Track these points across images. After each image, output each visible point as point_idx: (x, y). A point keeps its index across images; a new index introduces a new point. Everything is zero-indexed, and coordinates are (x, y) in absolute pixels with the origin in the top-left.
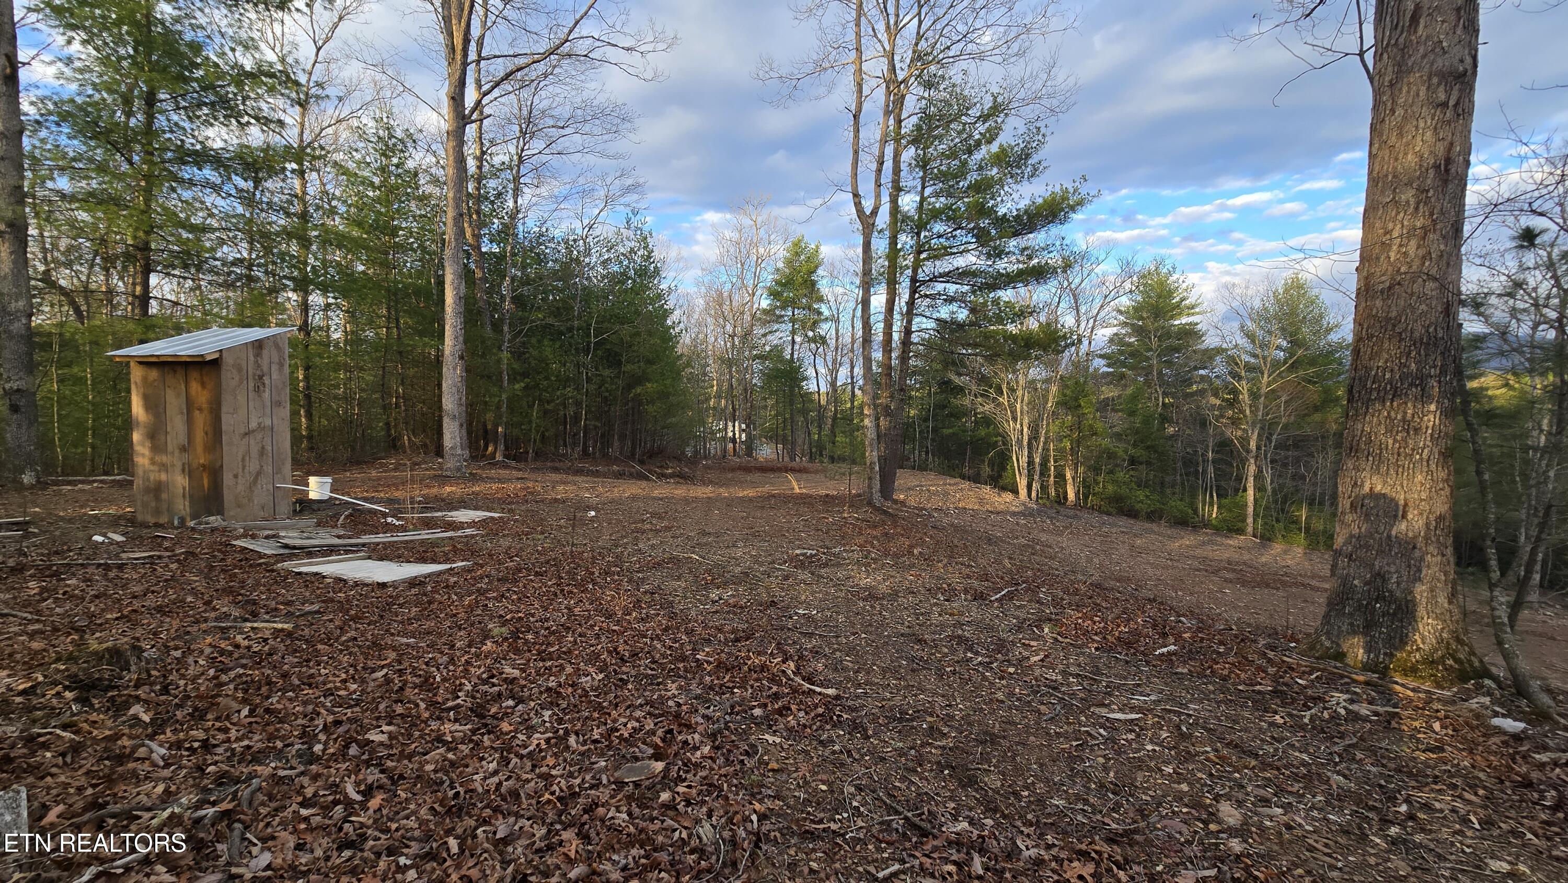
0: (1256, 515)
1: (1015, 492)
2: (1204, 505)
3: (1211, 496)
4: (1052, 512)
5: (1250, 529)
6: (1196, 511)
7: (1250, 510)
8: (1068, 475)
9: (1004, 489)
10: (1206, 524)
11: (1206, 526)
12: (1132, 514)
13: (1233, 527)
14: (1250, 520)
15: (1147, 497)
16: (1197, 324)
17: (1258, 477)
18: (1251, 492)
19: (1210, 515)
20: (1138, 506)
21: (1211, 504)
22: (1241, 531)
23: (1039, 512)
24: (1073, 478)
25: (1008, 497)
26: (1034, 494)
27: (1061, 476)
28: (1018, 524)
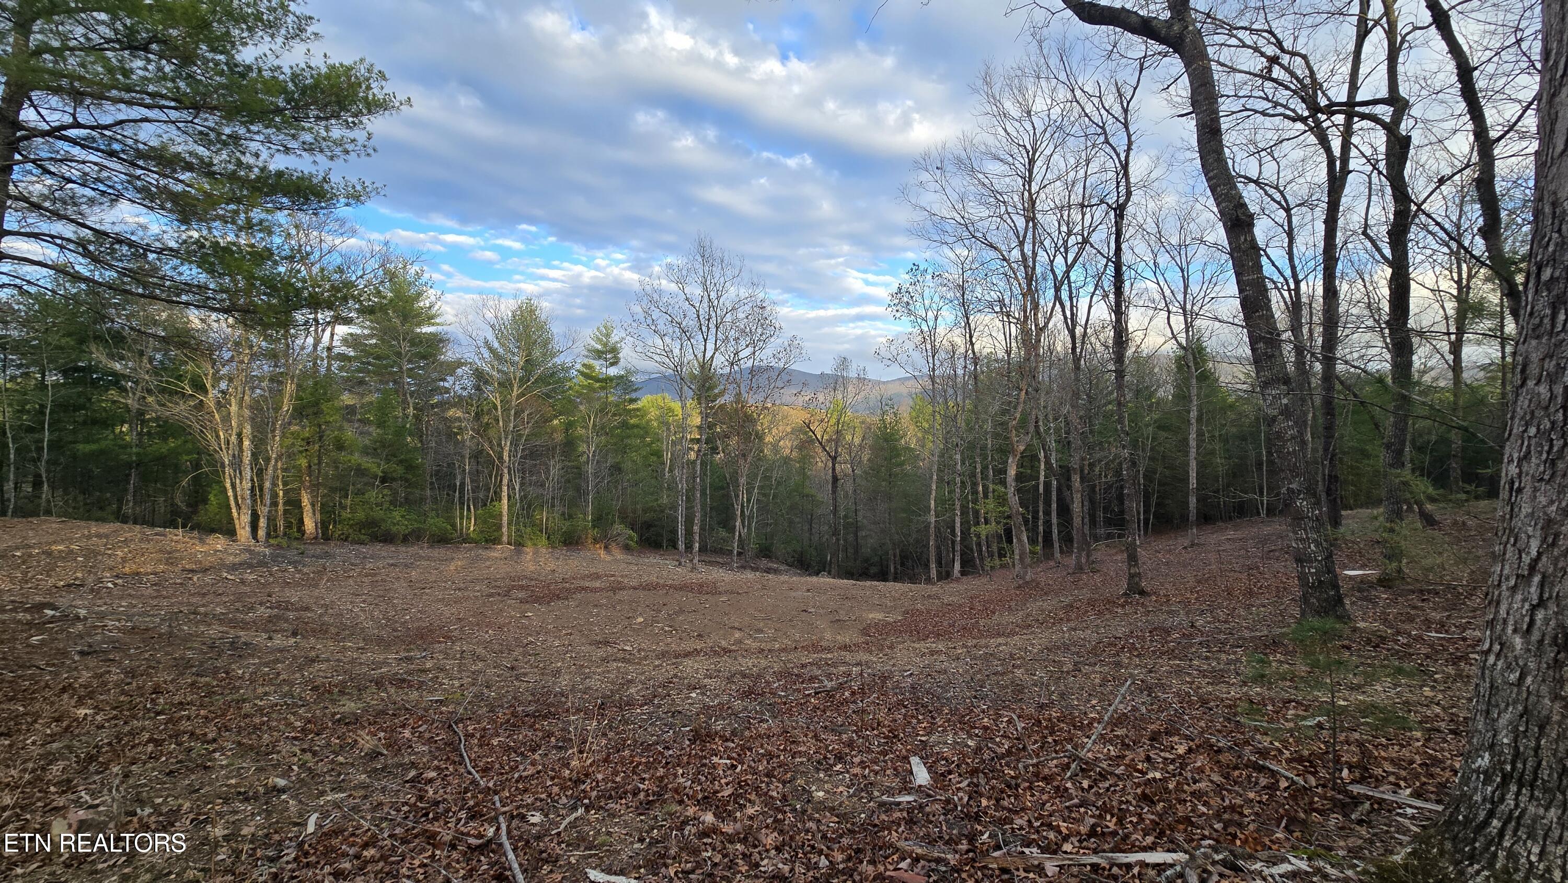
0: (509, 524)
1: (230, 532)
2: (462, 518)
3: (469, 509)
5: (505, 539)
6: (454, 526)
7: (505, 519)
8: (306, 501)
9: (209, 529)
10: (466, 540)
11: (465, 541)
12: (387, 538)
13: (490, 538)
14: (505, 530)
15: (403, 516)
17: (510, 486)
18: (505, 501)
19: (469, 529)
20: (394, 529)
21: (469, 519)
22: (497, 541)
23: (273, 558)
24: (313, 505)
26: (261, 533)
27: (294, 504)
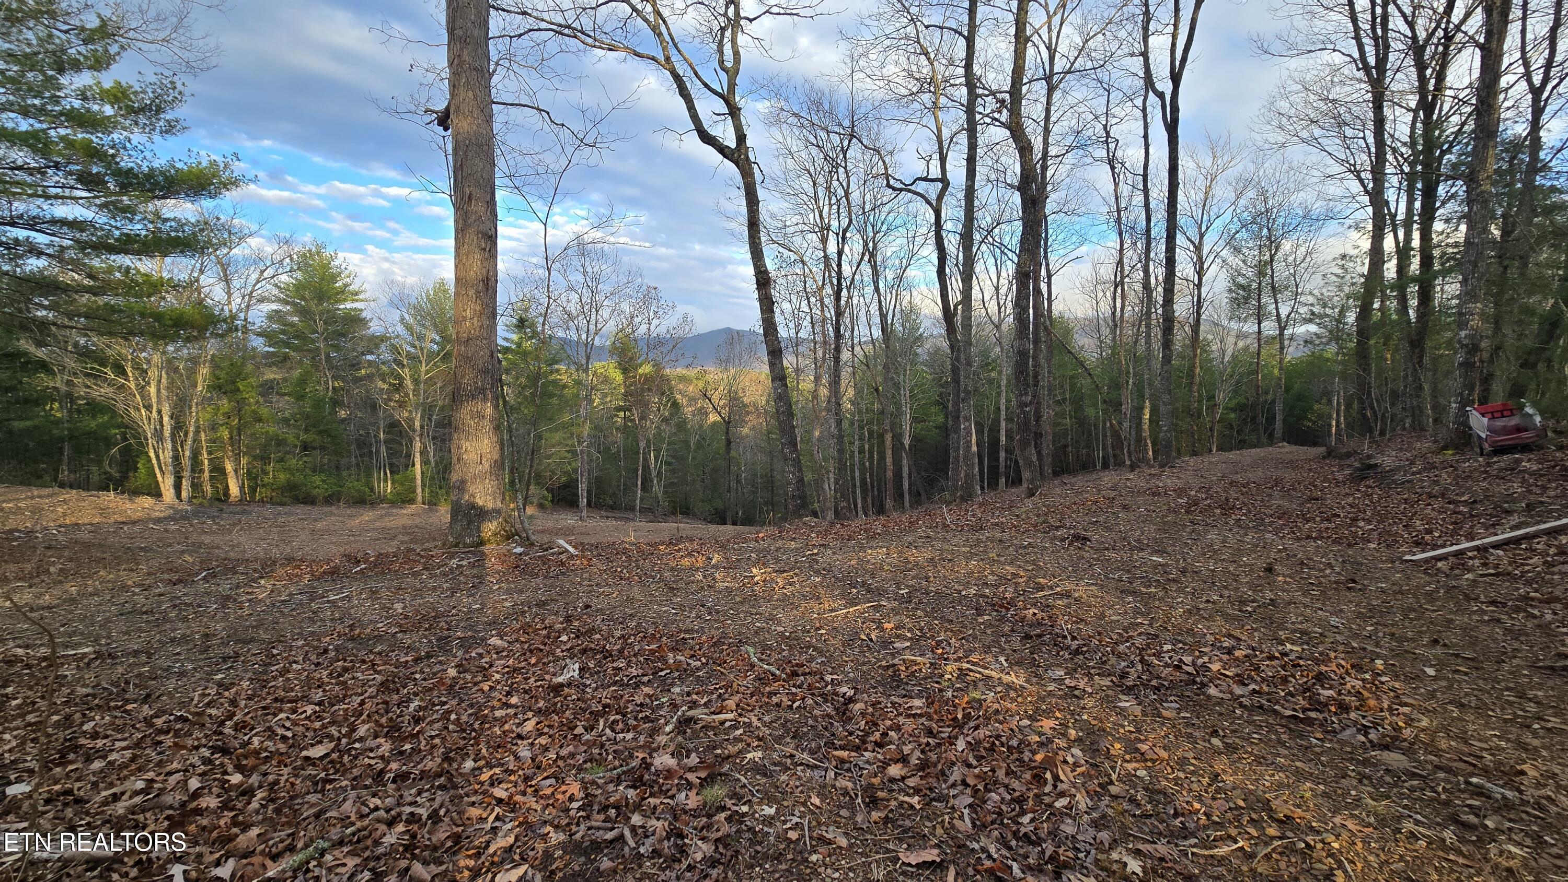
0: (423, 485)
1: (157, 494)
2: (379, 483)
3: (385, 473)
4: (214, 511)
5: (419, 498)
6: (371, 489)
7: (419, 482)
8: (229, 467)
9: (136, 493)
10: (382, 500)
12: (309, 501)
13: (405, 499)
14: (419, 490)
15: (323, 481)
16: (361, 310)
17: (423, 453)
18: (418, 466)
19: (385, 491)
20: (315, 492)
21: (386, 481)
22: (412, 501)
23: (195, 514)
24: (236, 471)
25: (147, 502)
26: (184, 494)
28: (166, 530)
